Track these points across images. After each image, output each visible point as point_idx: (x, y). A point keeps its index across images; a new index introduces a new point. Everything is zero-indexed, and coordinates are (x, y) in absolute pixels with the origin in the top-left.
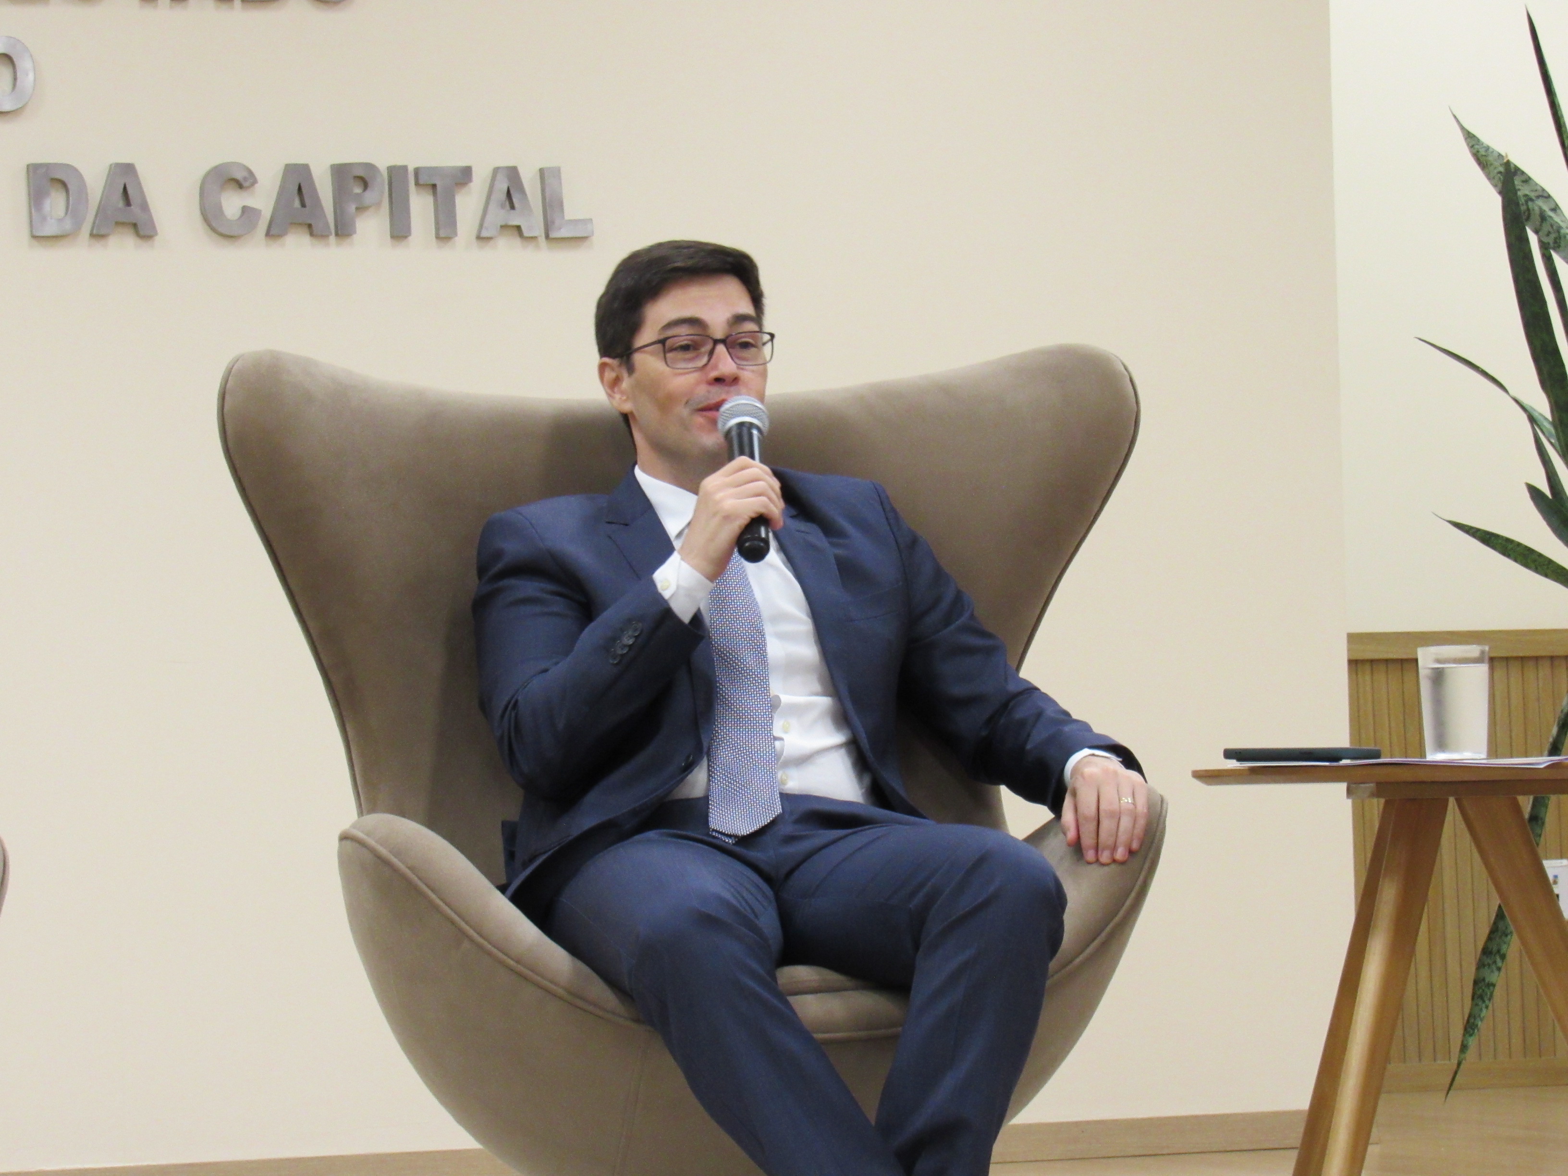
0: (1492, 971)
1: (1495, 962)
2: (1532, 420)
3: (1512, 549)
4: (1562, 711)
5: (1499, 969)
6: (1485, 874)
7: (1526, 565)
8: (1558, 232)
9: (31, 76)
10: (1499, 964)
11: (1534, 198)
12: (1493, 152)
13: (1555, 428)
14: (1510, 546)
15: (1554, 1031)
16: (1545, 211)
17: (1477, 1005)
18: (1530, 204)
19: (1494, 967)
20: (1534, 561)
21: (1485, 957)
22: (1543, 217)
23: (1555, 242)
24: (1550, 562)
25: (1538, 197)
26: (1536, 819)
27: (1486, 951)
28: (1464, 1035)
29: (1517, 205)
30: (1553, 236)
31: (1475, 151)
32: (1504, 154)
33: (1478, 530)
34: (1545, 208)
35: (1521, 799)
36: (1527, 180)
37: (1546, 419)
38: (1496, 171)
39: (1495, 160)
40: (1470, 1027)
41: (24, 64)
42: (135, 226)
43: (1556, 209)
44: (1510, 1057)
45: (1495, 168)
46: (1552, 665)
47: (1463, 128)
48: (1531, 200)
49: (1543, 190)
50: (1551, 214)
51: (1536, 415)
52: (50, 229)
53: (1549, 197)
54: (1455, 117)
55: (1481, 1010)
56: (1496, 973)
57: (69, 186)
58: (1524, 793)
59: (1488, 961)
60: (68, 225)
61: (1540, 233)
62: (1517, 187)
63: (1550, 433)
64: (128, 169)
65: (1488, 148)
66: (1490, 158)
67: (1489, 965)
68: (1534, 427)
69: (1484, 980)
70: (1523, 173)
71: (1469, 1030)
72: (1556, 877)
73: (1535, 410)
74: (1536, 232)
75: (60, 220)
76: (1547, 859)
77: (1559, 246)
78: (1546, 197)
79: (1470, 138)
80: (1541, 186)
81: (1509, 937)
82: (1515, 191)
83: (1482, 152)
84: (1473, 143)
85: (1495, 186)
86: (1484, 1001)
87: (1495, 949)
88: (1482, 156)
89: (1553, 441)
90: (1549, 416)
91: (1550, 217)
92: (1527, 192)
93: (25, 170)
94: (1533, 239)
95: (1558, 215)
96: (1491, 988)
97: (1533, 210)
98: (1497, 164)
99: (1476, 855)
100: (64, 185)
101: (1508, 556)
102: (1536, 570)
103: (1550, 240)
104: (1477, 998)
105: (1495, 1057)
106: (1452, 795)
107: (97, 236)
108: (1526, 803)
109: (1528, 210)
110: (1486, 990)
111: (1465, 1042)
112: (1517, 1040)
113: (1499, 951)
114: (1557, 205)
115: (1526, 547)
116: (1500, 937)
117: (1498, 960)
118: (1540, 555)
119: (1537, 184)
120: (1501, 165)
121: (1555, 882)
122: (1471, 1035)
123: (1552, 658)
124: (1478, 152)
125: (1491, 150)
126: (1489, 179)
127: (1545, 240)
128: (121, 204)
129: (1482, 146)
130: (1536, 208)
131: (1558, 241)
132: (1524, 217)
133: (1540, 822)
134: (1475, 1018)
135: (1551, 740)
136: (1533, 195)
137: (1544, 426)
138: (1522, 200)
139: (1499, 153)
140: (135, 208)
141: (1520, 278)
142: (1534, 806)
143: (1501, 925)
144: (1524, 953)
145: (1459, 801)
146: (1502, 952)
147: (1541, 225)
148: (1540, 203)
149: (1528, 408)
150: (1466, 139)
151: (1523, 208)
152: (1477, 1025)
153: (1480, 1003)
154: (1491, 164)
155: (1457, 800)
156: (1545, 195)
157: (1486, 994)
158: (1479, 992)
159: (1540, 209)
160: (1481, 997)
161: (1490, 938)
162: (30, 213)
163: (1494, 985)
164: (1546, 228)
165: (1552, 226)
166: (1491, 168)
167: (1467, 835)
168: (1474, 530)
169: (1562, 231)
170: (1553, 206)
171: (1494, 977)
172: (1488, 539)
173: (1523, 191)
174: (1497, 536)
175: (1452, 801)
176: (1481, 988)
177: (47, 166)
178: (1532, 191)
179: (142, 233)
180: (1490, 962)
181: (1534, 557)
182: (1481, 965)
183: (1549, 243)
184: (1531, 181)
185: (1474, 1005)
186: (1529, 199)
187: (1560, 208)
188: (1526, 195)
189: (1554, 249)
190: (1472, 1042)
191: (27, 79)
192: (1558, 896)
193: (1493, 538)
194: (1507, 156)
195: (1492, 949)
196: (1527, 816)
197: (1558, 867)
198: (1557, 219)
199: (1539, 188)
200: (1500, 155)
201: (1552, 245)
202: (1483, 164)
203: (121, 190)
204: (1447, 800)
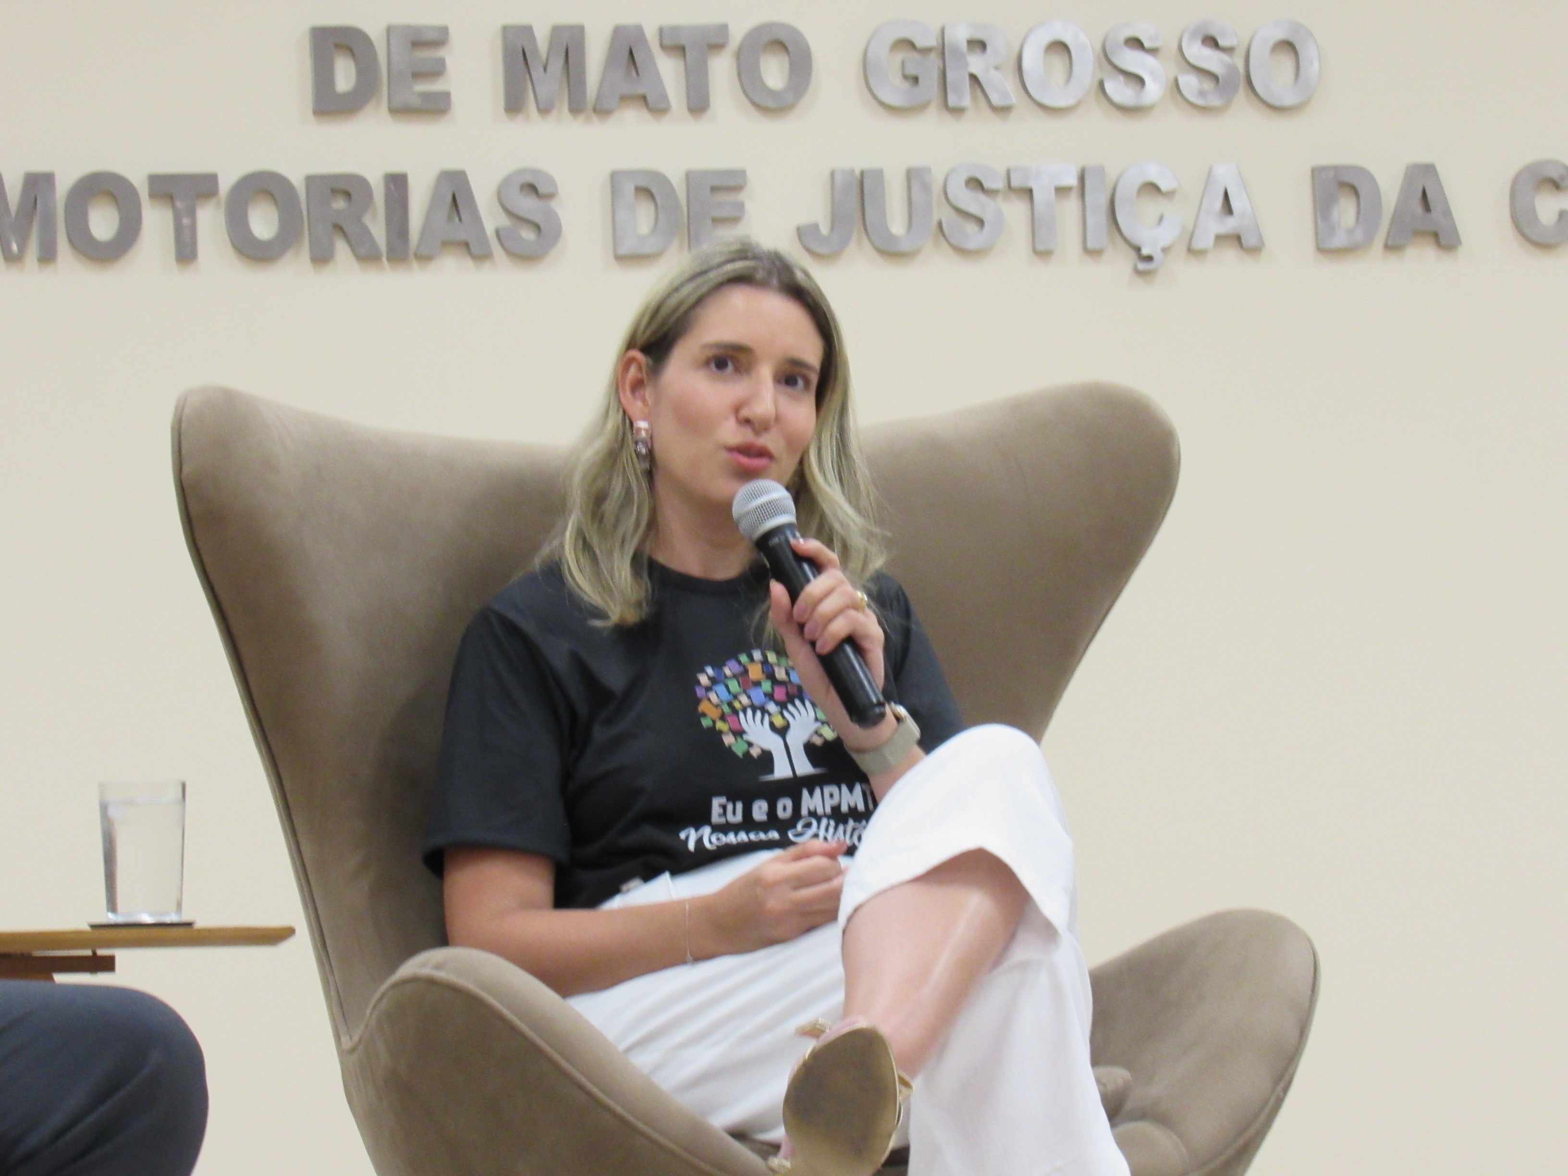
9: (1316, 65)
41: (1308, 52)
42: (1436, 235)
52: (1339, 240)
57: (1361, 193)
60: (1359, 235)
64: (1429, 169)
75: (1350, 232)
93: (1309, 173)
100: (1354, 190)
107: (1392, 247)
128: (1419, 209)
140: (1435, 213)
162: (1316, 222)
177: (1336, 169)
179: (1443, 242)
191: (1312, 67)
203: (1420, 194)
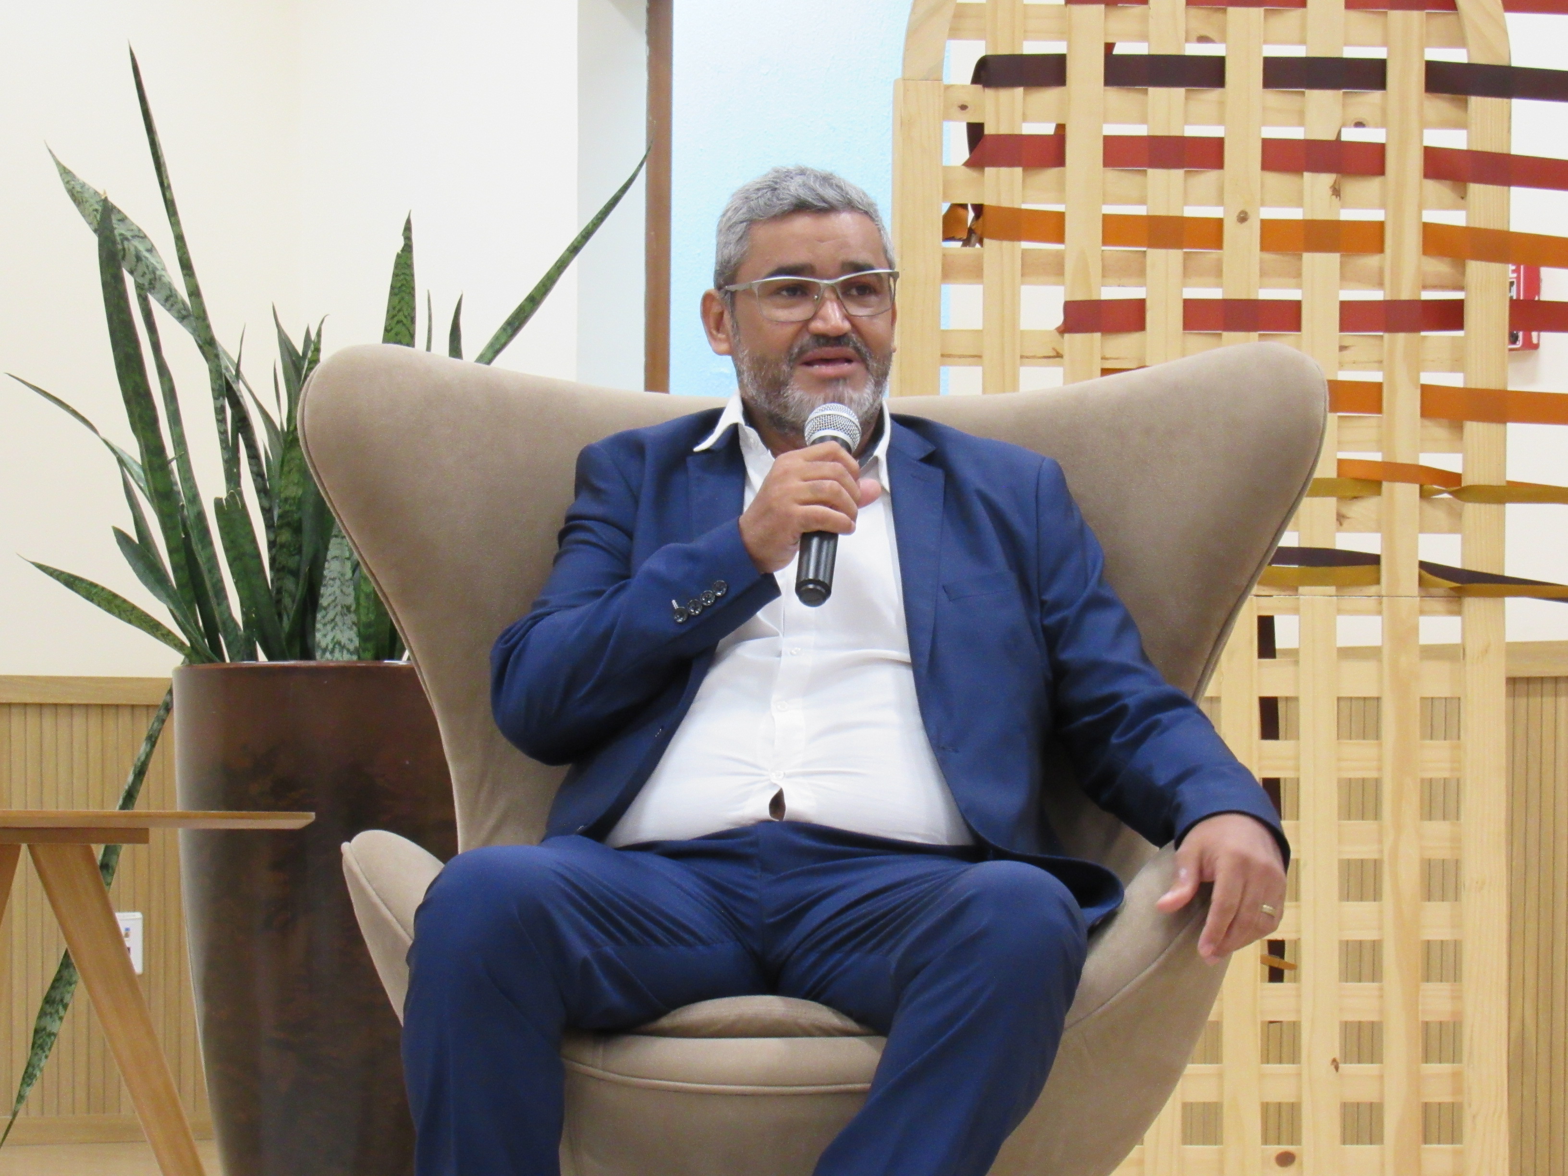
0: (54, 1021)
1: (57, 1012)
2: (121, 462)
3: (96, 593)
4: (139, 759)
5: (61, 1019)
6: (55, 923)
7: (109, 611)
8: (154, 273)
10: (62, 1012)
11: (130, 238)
12: (88, 189)
13: (144, 471)
14: (95, 591)
15: (119, 1087)
16: (140, 251)
17: (37, 1054)
18: (126, 243)
19: (57, 1018)
20: (118, 607)
21: (48, 1006)
22: (139, 258)
23: (150, 283)
24: (134, 608)
25: (134, 237)
26: (106, 867)
27: (49, 1000)
28: (22, 1085)
29: (114, 242)
30: (148, 277)
31: (71, 187)
32: (101, 192)
33: (62, 573)
34: (141, 248)
35: (94, 846)
36: (123, 219)
37: (135, 462)
38: (91, 209)
39: (92, 198)
40: (28, 1077)
43: (151, 250)
44: (74, 1113)
45: (91, 206)
46: (133, 713)
47: (58, 164)
48: (127, 239)
49: (140, 230)
50: (147, 255)
51: (126, 458)
53: (144, 237)
54: (50, 151)
55: (40, 1060)
56: (58, 1022)
58: (98, 841)
59: (49, 1009)
61: (135, 274)
62: (115, 226)
63: (139, 476)
65: (83, 185)
66: (86, 195)
67: (51, 1014)
68: (124, 471)
69: (45, 1029)
70: (119, 211)
71: (27, 1080)
72: (127, 929)
73: (125, 453)
74: (131, 272)
76: (119, 911)
77: (154, 288)
78: (142, 238)
79: (65, 173)
80: (137, 227)
81: (73, 986)
82: (112, 230)
83: (78, 188)
84: (69, 179)
85: (90, 224)
86: (44, 1052)
87: (58, 998)
88: (78, 192)
89: (142, 485)
90: (138, 459)
91: (146, 257)
92: (123, 232)
94: (129, 281)
95: (153, 256)
96: (53, 1037)
97: (129, 250)
98: (93, 201)
99: (47, 902)
101: (92, 600)
102: (120, 616)
103: (145, 281)
104: (38, 1047)
105: (58, 1112)
106: (24, 842)
108: (98, 851)
109: (124, 249)
110: (47, 1040)
111: (22, 1093)
112: (81, 1094)
113: (62, 1000)
114: (153, 245)
115: (110, 592)
116: (65, 986)
117: (61, 1008)
118: (125, 601)
119: (133, 224)
120: (97, 202)
121: (127, 935)
122: (29, 1085)
123: (133, 707)
124: (73, 188)
125: (87, 187)
126: (84, 216)
127: (141, 281)
129: (78, 182)
130: (132, 249)
131: (153, 282)
132: (120, 257)
133: (110, 871)
134: (34, 1067)
135: (127, 787)
136: (129, 234)
137: (134, 470)
138: (118, 239)
139: (95, 190)
141: (115, 317)
142: (105, 854)
143: (65, 973)
144: (91, 1005)
145: (31, 848)
146: (65, 1001)
147: (136, 266)
148: (136, 242)
149: (117, 450)
150: (61, 175)
151: (120, 247)
152: (36, 1075)
153: (40, 1052)
154: (87, 202)
155: (29, 846)
156: (142, 235)
157: (47, 1044)
158: (39, 1042)
159: (136, 248)
160: (42, 1047)
161: (53, 987)
163: (55, 1035)
164: (141, 268)
165: (147, 267)
166: (87, 205)
167: (39, 884)
168: (58, 573)
169: (158, 273)
170: (149, 247)
171: (54, 1026)
172: (72, 582)
173: (119, 229)
174: (82, 580)
175: (24, 847)
176: (42, 1037)
178: (129, 230)
180: (53, 1011)
181: (118, 602)
182: (42, 1014)
183: (143, 285)
184: (127, 221)
185: (34, 1054)
186: (125, 238)
187: (156, 250)
188: (121, 235)
189: (150, 292)
190: (31, 1092)
192: (129, 949)
193: (77, 582)
194: (105, 193)
195: (55, 998)
196: (98, 863)
197: (131, 920)
198: (152, 260)
199: (134, 228)
200: (96, 193)
201: (147, 286)
202: (79, 200)
204: (19, 848)
